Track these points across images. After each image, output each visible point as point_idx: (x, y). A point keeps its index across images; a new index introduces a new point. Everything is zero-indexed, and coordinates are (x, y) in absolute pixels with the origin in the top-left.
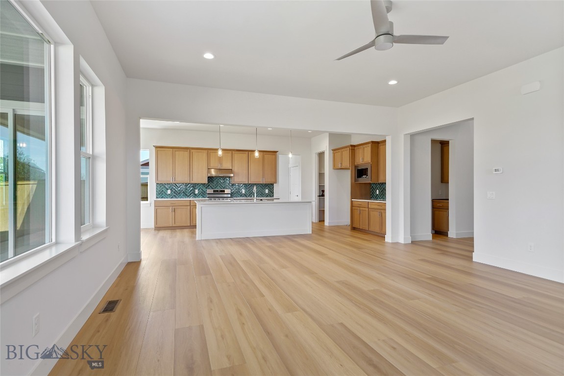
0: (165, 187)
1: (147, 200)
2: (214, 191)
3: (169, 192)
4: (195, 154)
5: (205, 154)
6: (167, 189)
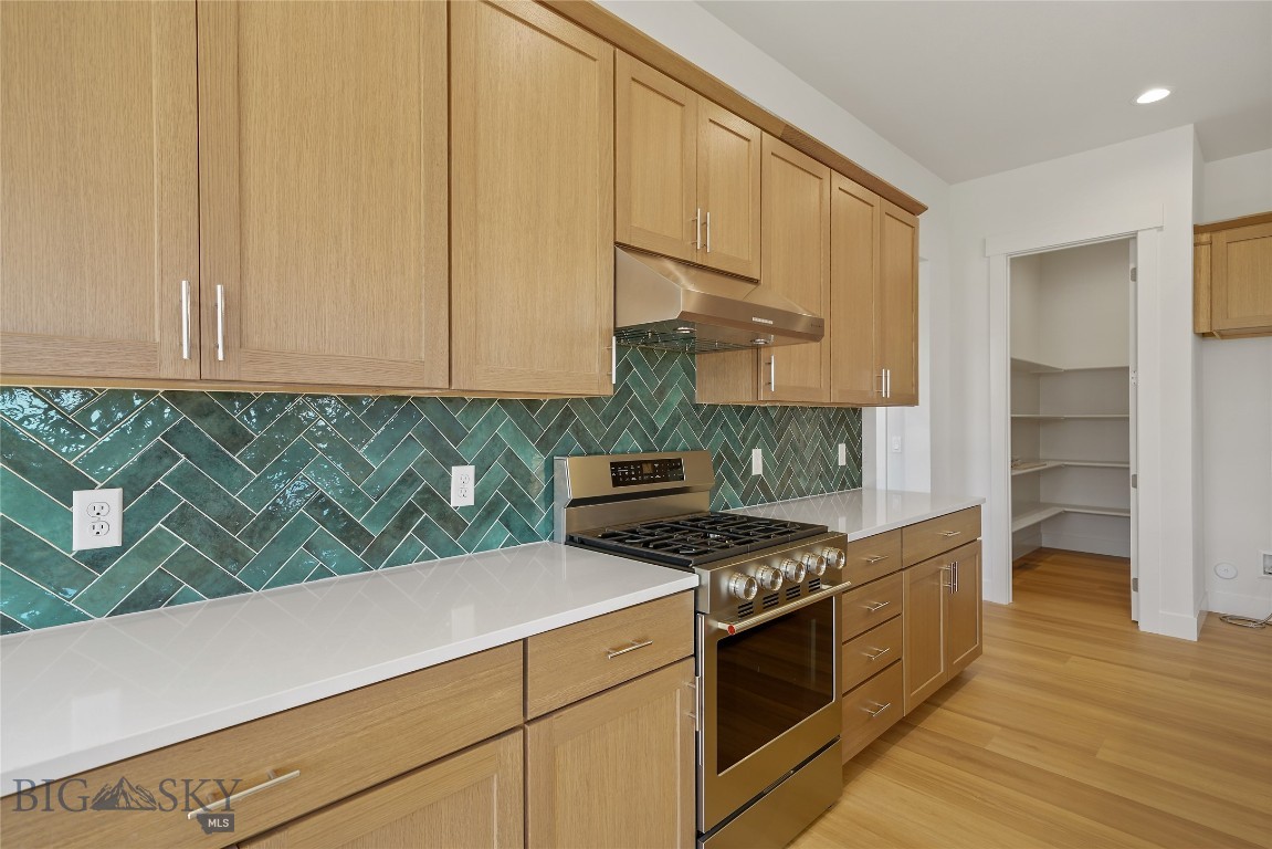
2: (618, 475)
3: (96, 519)
6: (66, 483)
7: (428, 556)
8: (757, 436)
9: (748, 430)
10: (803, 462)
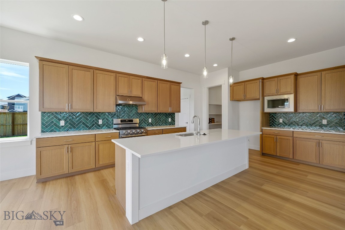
0: (56, 117)
1: (26, 135)
2: (122, 121)
3: (62, 123)
4: (100, 77)
5: (112, 77)
6: (60, 120)
7: (96, 129)
8: (150, 117)
9: (148, 116)
10: (161, 121)
